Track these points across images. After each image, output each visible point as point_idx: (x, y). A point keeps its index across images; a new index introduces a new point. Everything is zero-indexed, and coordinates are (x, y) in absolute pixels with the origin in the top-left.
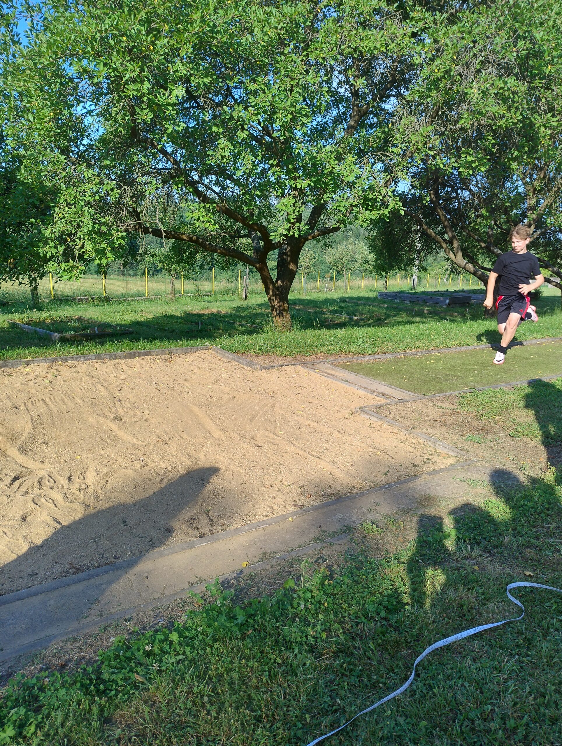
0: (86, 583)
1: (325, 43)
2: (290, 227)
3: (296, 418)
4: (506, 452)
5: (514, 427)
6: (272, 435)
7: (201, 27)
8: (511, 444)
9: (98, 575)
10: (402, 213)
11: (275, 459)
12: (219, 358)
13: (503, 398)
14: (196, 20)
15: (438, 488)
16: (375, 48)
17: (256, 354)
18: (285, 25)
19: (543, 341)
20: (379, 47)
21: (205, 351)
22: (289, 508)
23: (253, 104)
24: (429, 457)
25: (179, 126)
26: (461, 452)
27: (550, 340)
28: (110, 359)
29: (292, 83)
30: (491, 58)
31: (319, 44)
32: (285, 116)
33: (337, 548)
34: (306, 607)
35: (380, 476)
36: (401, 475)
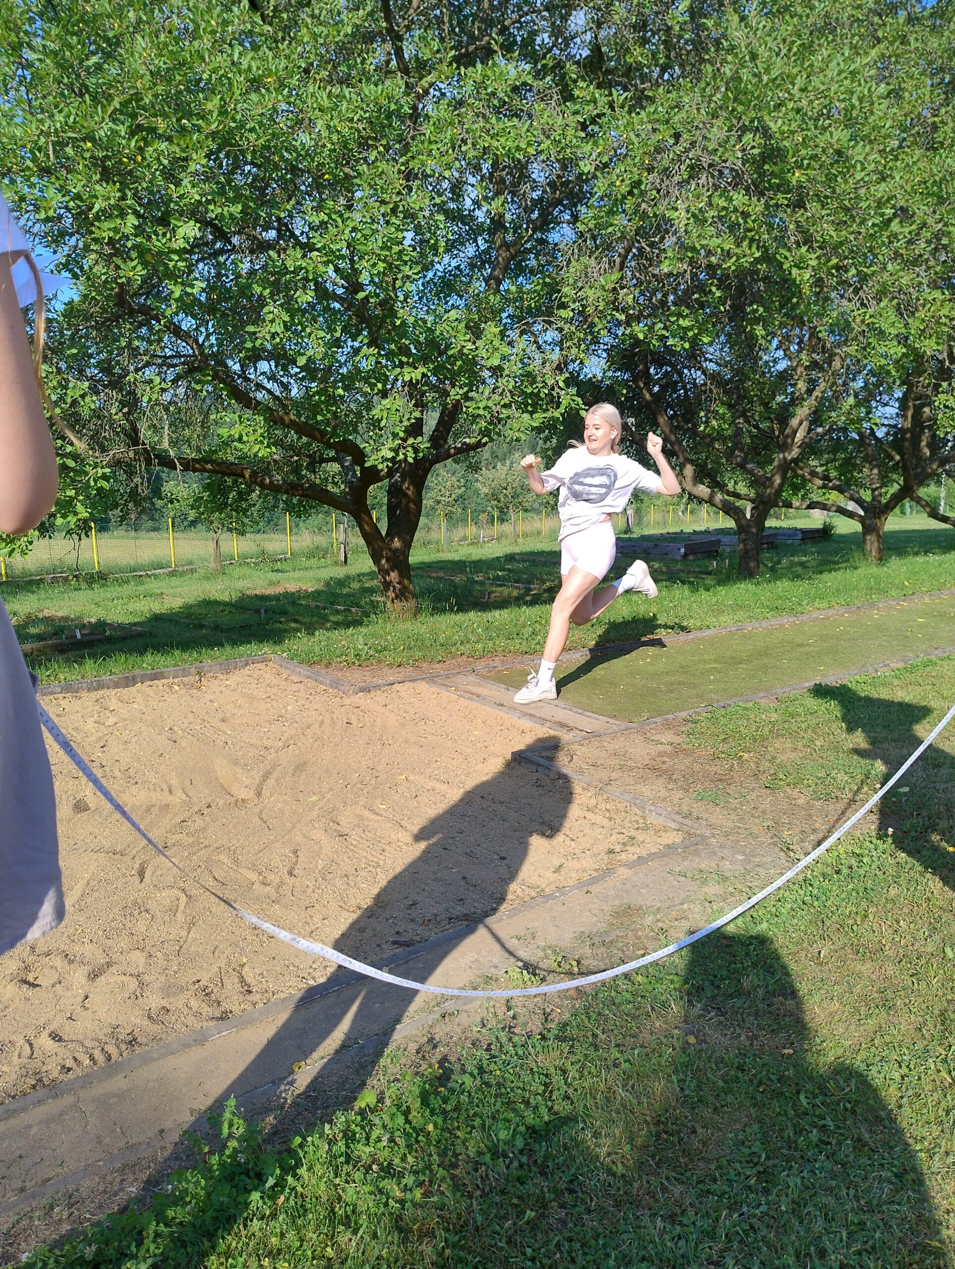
1: (436, 142)
2: (398, 446)
4: (759, 817)
5: (772, 772)
6: (366, 813)
7: (220, 122)
8: (766, 803)
11: (369, 857)
12: (285, 676)
13: (758, 720)
14: (211, 112)
15: (644, 891)
16: (518, 149)
17: (350, 665)
18: (367, 115)
19: (831, 612)
20: (524, 147)
21: (259, 666)
22: (386, 948)
23: (319, 245)
24: (633, 833)
25: (192, 286)
26: (686, 821)
27: (842, 610)
28: (89, 690)
29: (382, 209)
31: (426, 144)
32: (374, 265)
33: (463, 1019)
34: (392, 1140)
35: (549, 875)
36: (584, 871)
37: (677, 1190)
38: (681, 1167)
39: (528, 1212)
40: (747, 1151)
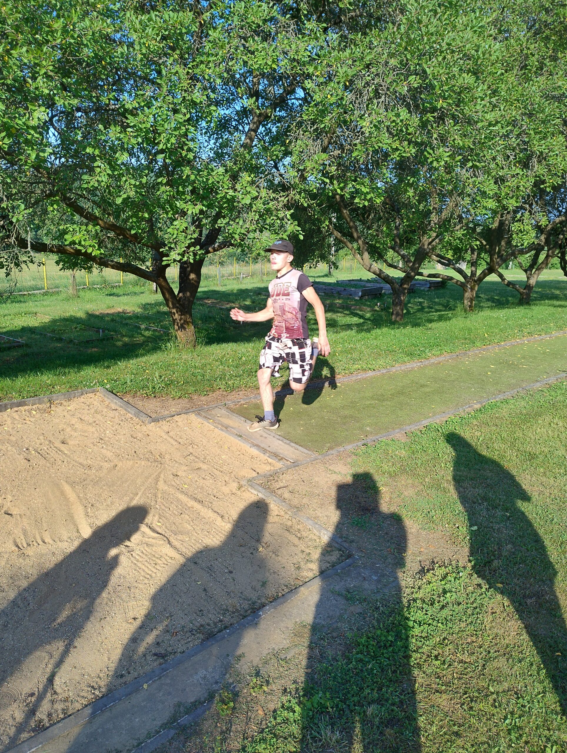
2: (184, 251)
7: (63, 39)
8: (393, 530)
10: (301, 237)
16: (266, 65)
17: (148, 397)
21: (91, 395)
35: (258, 587)
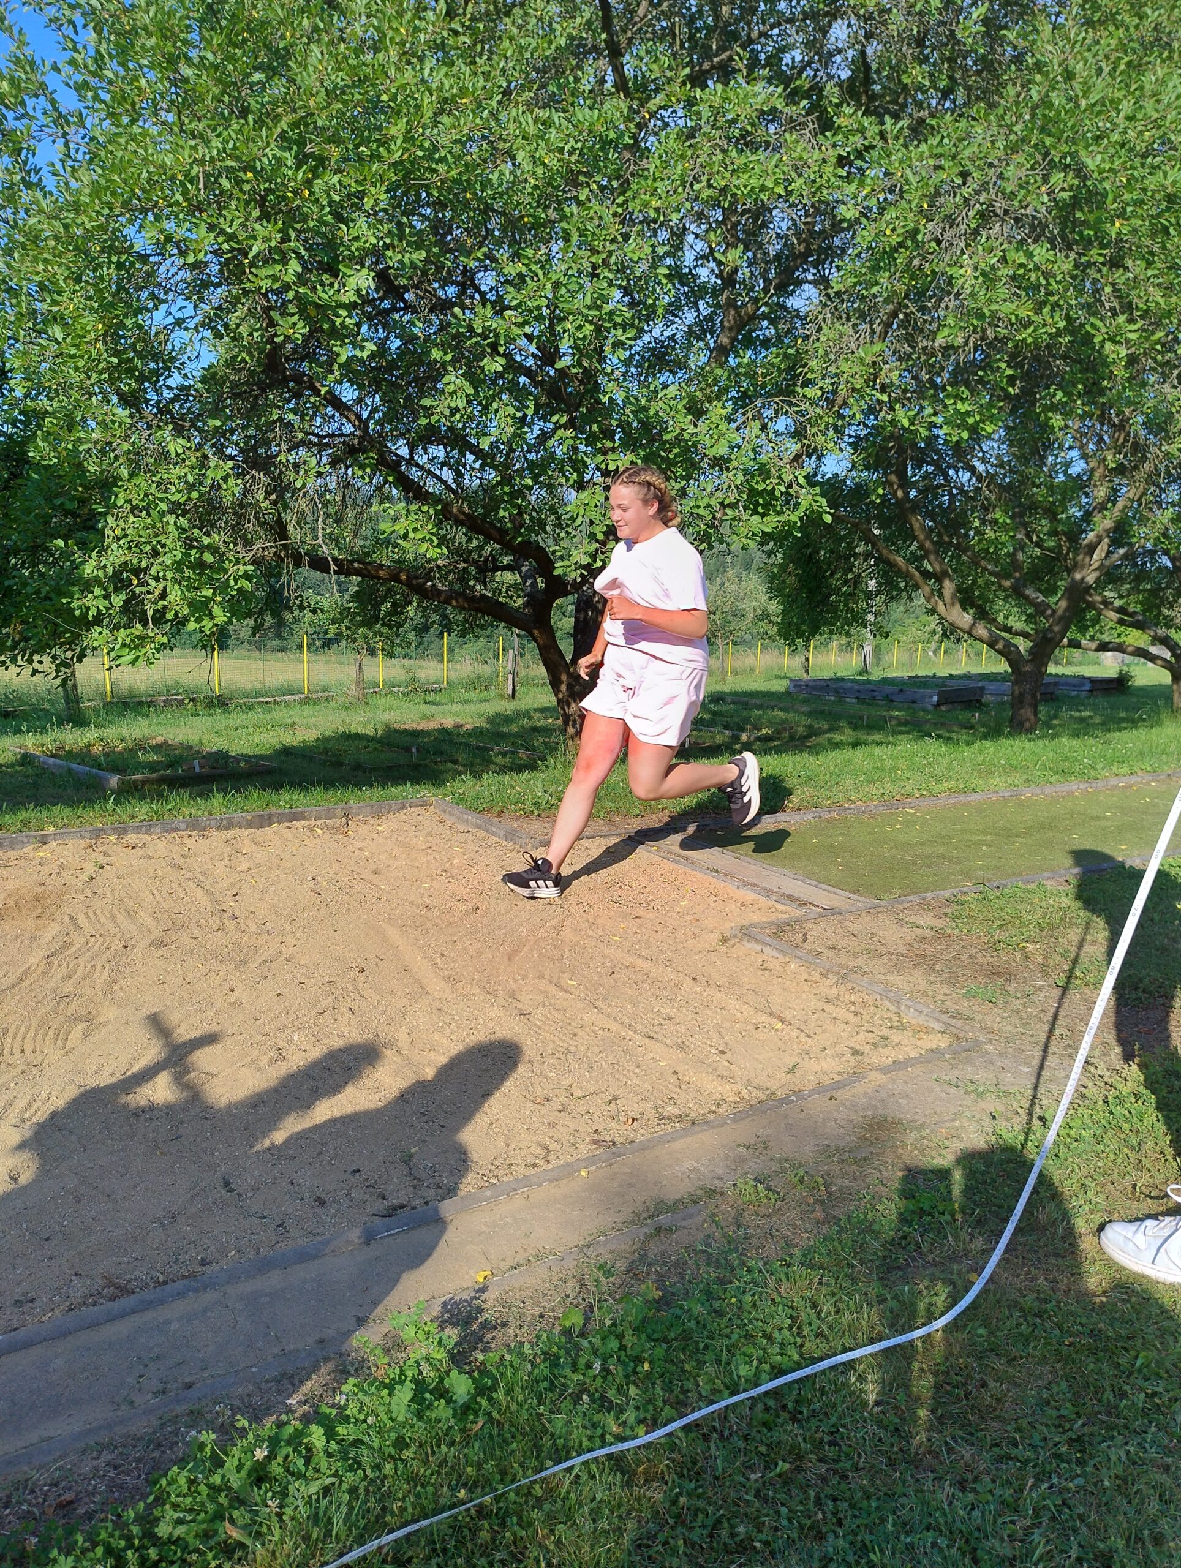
0: (137, 1320)
1: (662, 180)
3: (607, 952)
4: (1048, 1022)
5: (1065, 967)
6: (553, 990)
7: (405, 150)
9: (162, 1302)
10: (828, 519)
11: (557, 1042)
12: (449, 823)
13: (1043, 904)
14: (394, 138)
15: (902, 1102)
16: (763, 188)
17: (528, 814)
18: (579, 145)
19: (1133, 780)
20: (770, 186)
22: (583, 1148)
23: (514, 303)
24: (885, 1032)
25: (362, 348)
26: (953, 1022)
27: (1148, 778)
28: (218, 828)
29: (593, 260)
30: (1000, 206)
31: (650, 182)
32: (579, 328)
33: (681, 1236)
34: (605, 1370)
35: (781, 1075)
36: (825, 1073)
37: (967, 1452)
38: (970, 1425)
39: (780, 1463)
40: (1055, 1413)
